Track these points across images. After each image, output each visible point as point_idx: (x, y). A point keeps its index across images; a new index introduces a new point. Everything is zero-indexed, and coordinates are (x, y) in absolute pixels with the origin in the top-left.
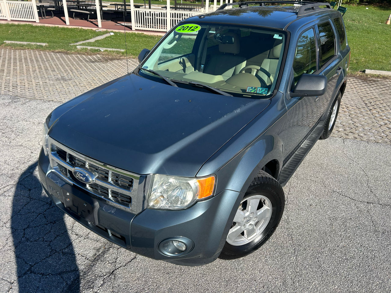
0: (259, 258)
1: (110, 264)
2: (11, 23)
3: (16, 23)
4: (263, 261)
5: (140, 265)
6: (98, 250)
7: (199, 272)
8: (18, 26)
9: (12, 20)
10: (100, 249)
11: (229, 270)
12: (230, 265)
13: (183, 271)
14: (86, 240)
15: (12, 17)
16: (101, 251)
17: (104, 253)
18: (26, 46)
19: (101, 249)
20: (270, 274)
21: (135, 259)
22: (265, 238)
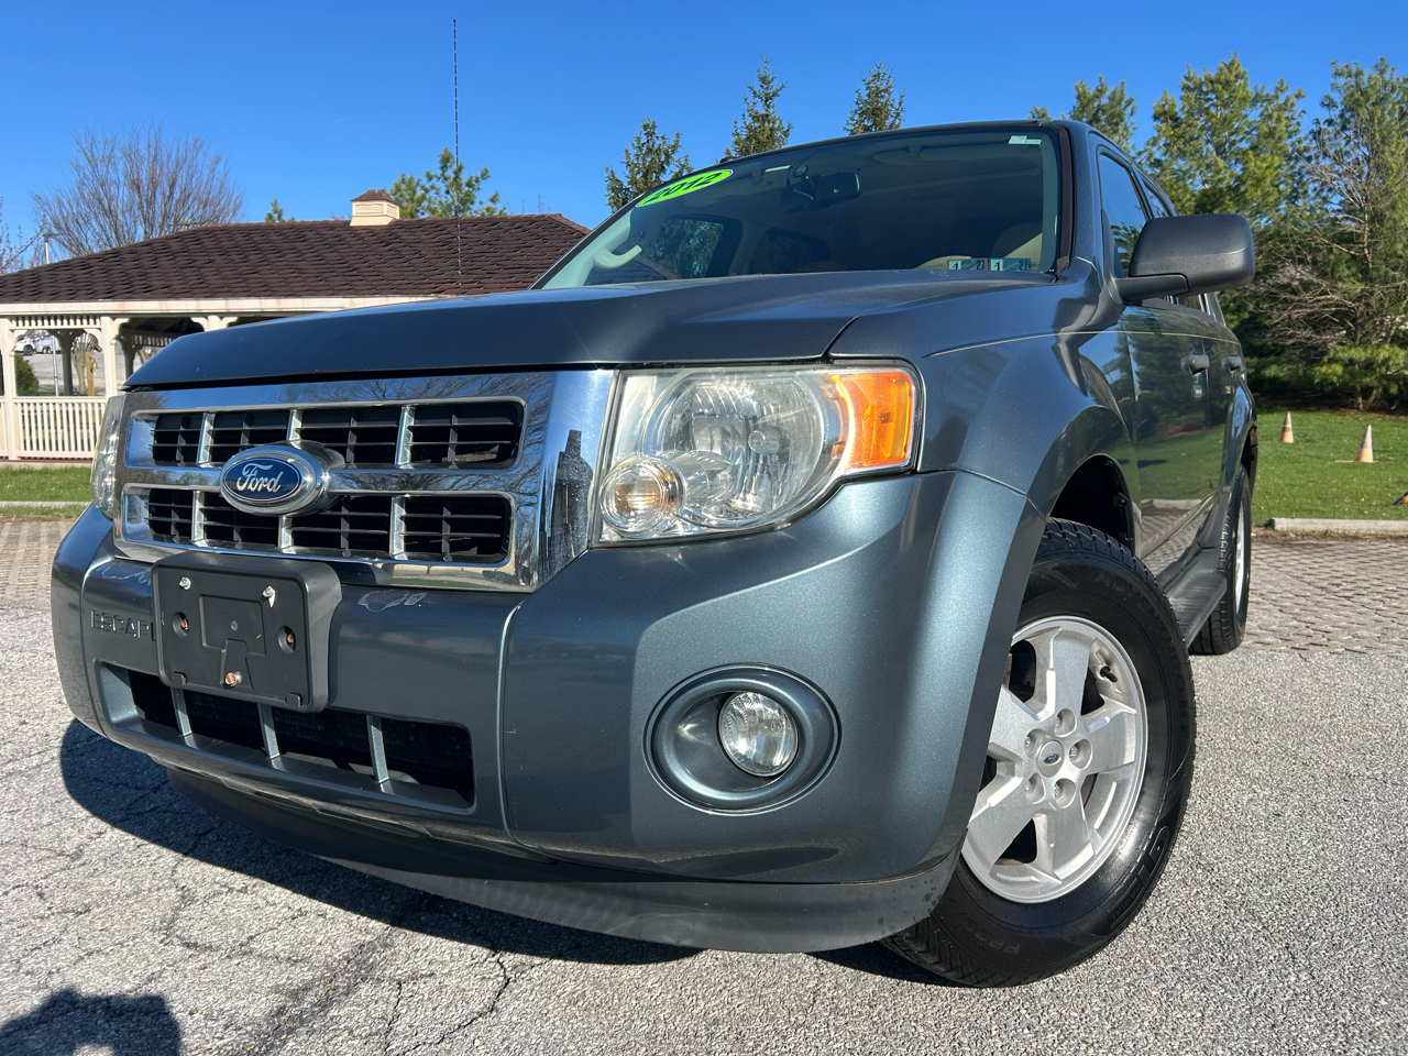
0: (1129, 984)
1: (356, 1042)
2: (16, 466)
3: (39, 466)
4: (1154, 993)
5: (523, 1034)
6: (296, 995)
7: (838, 1045)
8: (44, 472)
9: (23, 458)
10: (306, 989)
11: (994, 1033)
12: (991, 1013)
13: (751, 1044)
14: (236, 962)
15: (25, 449)
16: (310, 998)
17: (324, 1005)
18: (63, 510)
19: (310, 993)
20: (1214, 1041)
21: (494, 1014)
22: (1138, 878)
